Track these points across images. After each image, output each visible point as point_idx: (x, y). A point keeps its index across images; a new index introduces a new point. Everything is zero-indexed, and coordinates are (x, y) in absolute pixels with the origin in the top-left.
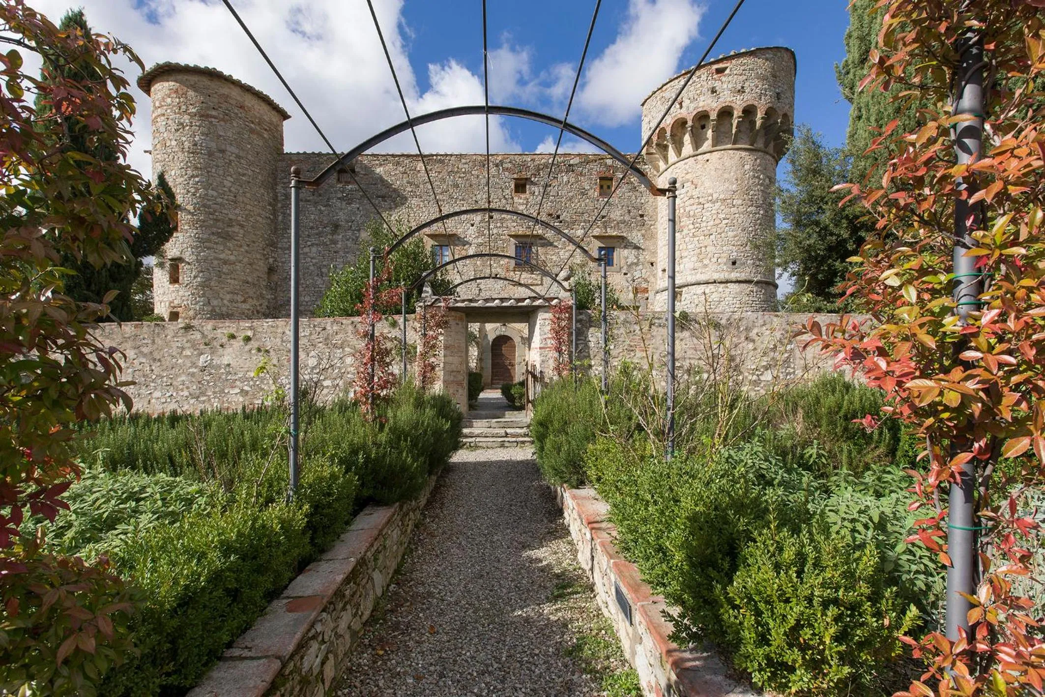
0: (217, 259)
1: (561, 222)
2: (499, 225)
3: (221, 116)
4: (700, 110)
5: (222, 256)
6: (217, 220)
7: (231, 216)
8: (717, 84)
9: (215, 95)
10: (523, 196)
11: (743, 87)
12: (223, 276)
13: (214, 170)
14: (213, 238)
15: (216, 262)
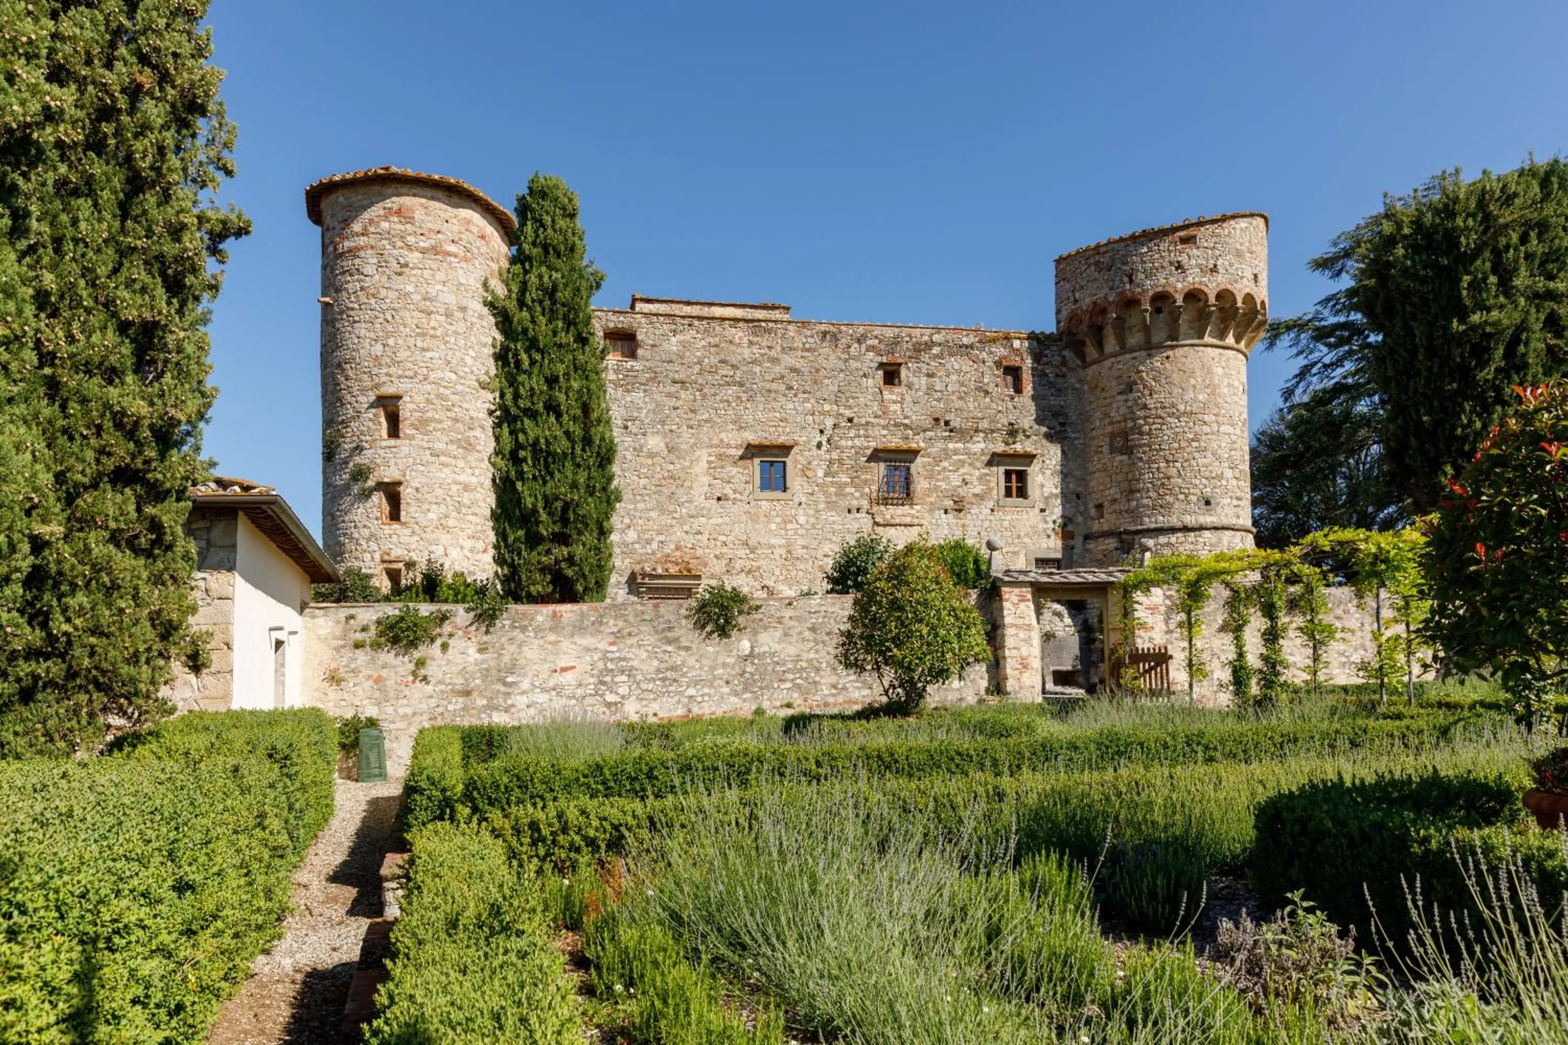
0: (456, 483)
1: (951, 431)
2: (862, 432)
3: (462, 254)
4: (1160, 289)
5: (462, 478)
6: (456, 420)
7: (472, 413)
8: (1184, 259)
9: (455, 221)
10: (896, 390)
11: (1215, 266)
12: (464, 510)
13: (453, 340)
14: (452, 447)
15: (454, 488)
